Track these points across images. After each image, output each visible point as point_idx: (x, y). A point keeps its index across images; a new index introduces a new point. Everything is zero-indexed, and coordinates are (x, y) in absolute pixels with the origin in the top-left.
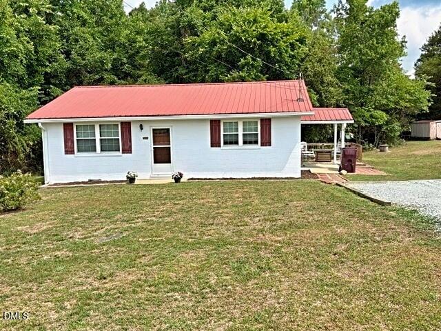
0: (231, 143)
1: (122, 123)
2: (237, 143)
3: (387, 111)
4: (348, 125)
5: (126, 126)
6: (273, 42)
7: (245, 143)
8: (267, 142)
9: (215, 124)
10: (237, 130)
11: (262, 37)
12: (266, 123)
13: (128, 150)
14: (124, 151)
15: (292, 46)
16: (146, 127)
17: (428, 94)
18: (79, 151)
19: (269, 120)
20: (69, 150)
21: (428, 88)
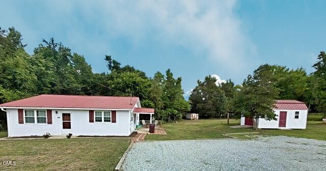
0: (99, 121)
1: (47, 110)
2: (101, 121)
3: (178, 110)
4: (153, 115)
5: (50, 112)
6: (137, 85)
7: (105, 121)
8: (114, 121)
9: (91, 112)
10: (101, 115)
11: (134, 83)
12: (114, 113)
13: (50, 122)
14: (49, 123)
15: (146, 87)
16: (59, 112)
17: (190, 106)
18: (26, 122)
19: (115, 111)
20: (21, 122)
21: (190, 104)
